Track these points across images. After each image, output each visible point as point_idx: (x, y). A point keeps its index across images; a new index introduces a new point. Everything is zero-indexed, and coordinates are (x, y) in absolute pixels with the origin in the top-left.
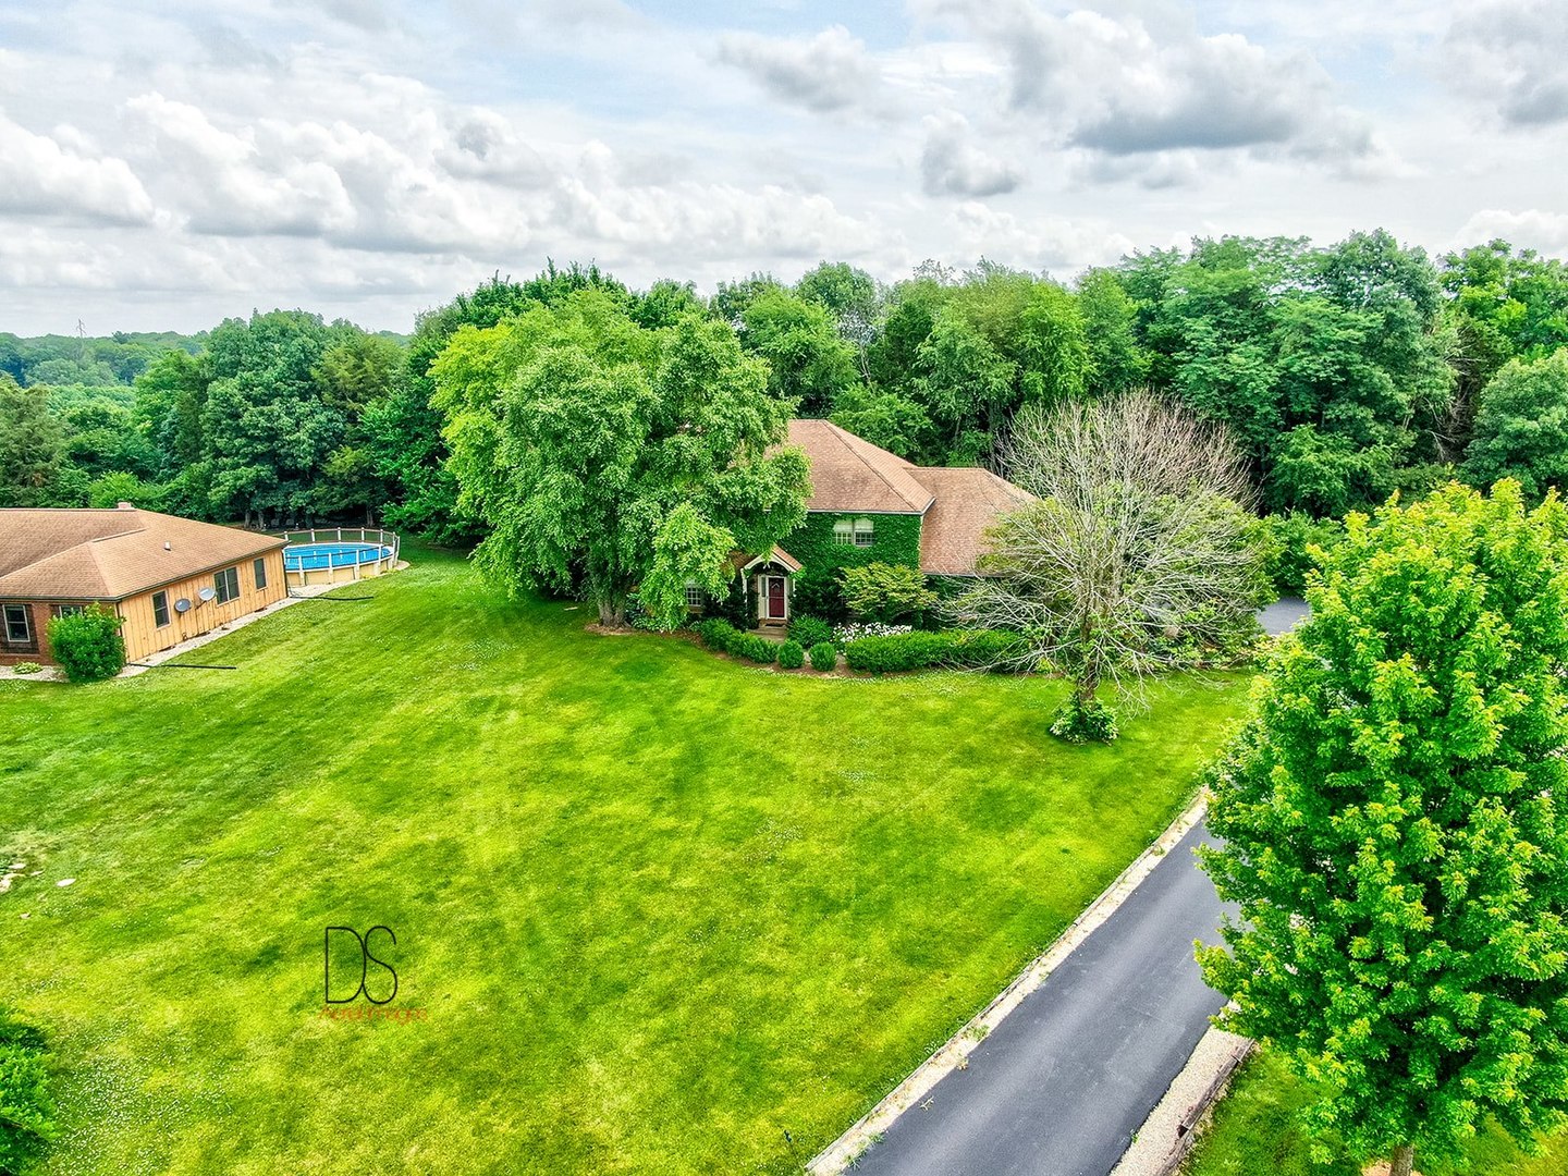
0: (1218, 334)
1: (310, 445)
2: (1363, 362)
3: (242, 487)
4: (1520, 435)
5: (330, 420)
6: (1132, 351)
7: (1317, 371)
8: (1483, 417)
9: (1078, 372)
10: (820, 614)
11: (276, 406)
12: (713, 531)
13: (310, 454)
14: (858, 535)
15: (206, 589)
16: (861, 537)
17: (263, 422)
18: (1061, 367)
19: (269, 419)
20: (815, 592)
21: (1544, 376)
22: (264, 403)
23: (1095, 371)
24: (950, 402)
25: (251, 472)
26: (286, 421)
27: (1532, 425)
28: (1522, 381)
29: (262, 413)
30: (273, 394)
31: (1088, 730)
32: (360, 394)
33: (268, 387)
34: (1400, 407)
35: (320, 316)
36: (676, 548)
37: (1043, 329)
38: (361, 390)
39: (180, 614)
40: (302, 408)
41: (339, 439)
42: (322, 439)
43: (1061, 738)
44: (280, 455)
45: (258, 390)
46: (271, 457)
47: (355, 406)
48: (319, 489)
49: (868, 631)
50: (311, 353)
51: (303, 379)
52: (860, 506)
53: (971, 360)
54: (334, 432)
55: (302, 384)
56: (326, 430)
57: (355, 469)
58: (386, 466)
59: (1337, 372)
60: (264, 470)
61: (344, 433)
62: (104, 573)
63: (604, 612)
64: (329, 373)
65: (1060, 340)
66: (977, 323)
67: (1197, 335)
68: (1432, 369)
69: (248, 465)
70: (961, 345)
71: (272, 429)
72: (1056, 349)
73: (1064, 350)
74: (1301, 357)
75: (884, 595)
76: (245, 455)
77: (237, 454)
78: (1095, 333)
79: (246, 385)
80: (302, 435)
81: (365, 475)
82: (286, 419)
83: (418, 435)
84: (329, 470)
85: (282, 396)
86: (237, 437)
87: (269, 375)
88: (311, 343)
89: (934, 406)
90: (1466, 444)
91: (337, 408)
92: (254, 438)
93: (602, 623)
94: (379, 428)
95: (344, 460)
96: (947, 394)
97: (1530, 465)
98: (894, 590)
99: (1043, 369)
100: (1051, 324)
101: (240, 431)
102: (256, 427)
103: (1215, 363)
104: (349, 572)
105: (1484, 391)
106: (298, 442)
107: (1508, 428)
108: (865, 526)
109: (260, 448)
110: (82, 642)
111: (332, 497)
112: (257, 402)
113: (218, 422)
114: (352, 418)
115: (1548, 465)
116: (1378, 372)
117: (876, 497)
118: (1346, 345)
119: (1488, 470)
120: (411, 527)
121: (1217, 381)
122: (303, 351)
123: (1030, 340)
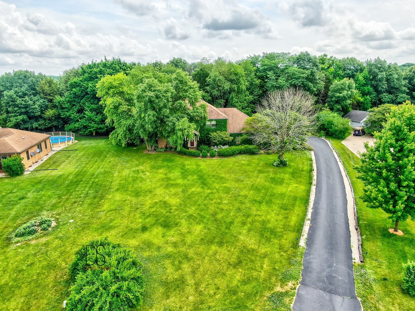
0: (275, 75)
1: (39, 109)
2: (306, 81)
3: (18, 122)
4: (339, 97)
5: (44, 102)
6: (255, 79)
7: (298, 84)
8: (330, 93)
9: (245, 85)
10: (206, 144)
11: (27, 98)
12: (191, 124)
13: (39, 111)
14: (212, 125)
15: (36, 149)
16: (213, 125)
17: (23, 103)
18: (241, 84)
19: (25, 102)
20: (205, 139)
21: (342, 84)
22: (22, 97)
23: (248, 84)
24: (215, 93)
25: (21, 117)
26: (31, 102)
27: (341, 95)
28: (337, 85)
29: (22, 100)
30: (25, 94)
31: (283, 164)
32: (51, 94)
33: (23, 93)
34: (314, 91)
35: (33, 71)
36: (183, 129)
37: (236, 74)
38: (51, 93)
39: (32, 156)
40: (36, 98)
41: (47, 107)
42: (42, 107)
43: (277, 166)
44: (29, 112)
45: (20, 94)
46: (26, 113)
47: (51, 98)
48: (41, 122)
49: (219, 147)
50: (35, 83)
51: (34, 90)
52: (213, 118)
53: (220, 82)
54: (45, 105)
55: (33, 92)
56: (43, 105)
57: (54, 115)
58: (64, 114)
59: (302, 84)
60: (25, 117)
61: (48, 105)
62: (13, 146)
63: (149, 148)
64: (42, 88)
65: (240, 77)
66: (220, 73)
67: (270, 75)
68: (320, 83)
69: (20, 115)
70: (217, 79)
71: (26, 105)
72: (239, 79)
73: (241, 79)
74: (294, 80)
75: (222, 139)
76: (18, 113)
77: (15, 112)
78: (247, 75)
79: (16, 92)
80: (36, 106)
81: (58, 117)
82: (30, 102)
83: (74, 105)
84: (45, 116)
85: (28, 95)
86: (15, 107)
87: (23, 89)
88: (34, 80)
89: (211, 94)
90: (326, 99)
91: (45, 98)
92: (20, 108)
93: (148, 151)
94: (63, 103)
95: (50, 113)
96: (214, 91)
97: (340, 104)
98: (224, 137)
99: (236, 84)
100: (238, 73)
101: (17, 106)
102: (21, 104)
103: (274, 82)
104: (64, 144)
105: (330, 88)
106: (35, 108)
107: (336, 96)
108: (214, 123)
109: (23, 110)
110: (14, 165)
111: (46, 124)
112: (20, 97)
113: (8, 103)
114: (51, 101)
115: (344, 103)
116: (310, 84)
117: (216, 115)
118: (303, 78)
119: (332, 105)
120: (75, 131)
121: (276, 86)
122: (32, 82)
123: (233, 77)
